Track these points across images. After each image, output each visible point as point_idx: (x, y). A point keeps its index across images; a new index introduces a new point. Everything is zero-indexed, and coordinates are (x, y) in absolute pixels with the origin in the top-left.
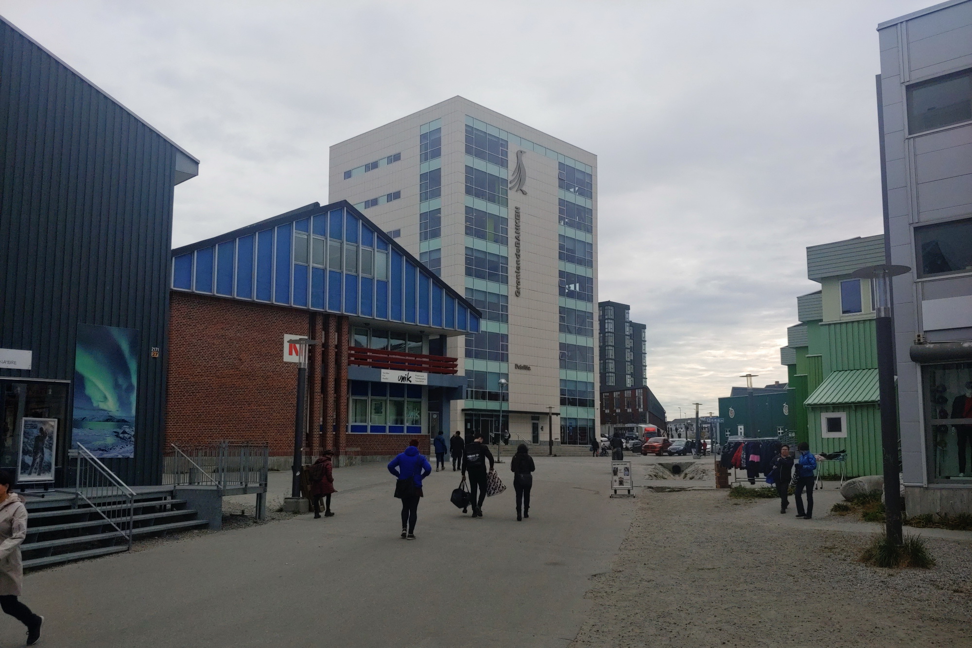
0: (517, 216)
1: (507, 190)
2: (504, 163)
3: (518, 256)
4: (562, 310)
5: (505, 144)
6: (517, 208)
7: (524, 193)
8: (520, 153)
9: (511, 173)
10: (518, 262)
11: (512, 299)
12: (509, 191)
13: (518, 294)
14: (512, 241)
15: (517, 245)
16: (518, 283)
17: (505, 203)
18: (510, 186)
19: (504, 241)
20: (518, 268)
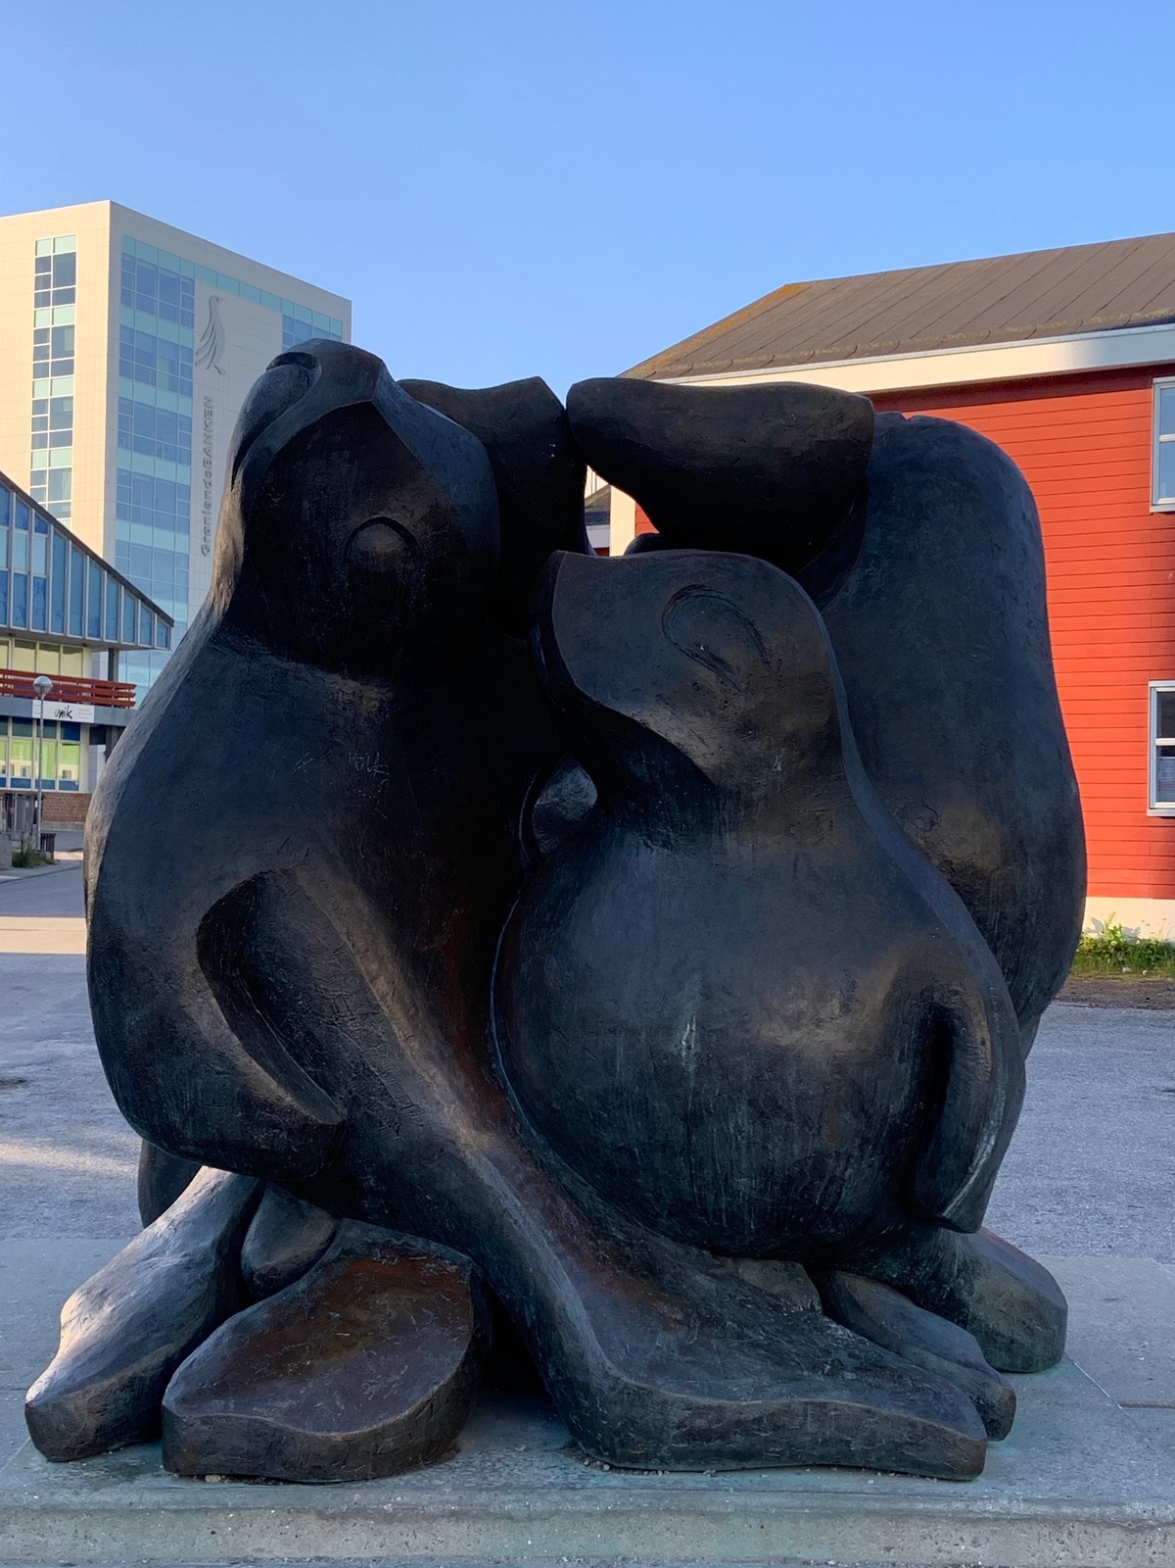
0: (208, 413)
1: (191, 368)
2: (187, 321)
3: (207, 484)
5: (190, 284)
6: (207, 399)
7: (220, 371)
8: (214, 301)
9: (198, 337)
10: (207, 495)
11: (196, 560)
12: (194, 368)
14: (198, 457)
15: (207, 464)
16: (207, 532)
17: (186, 389)
18: (196, 359)
19: (185, 458)
20: (208, 506)
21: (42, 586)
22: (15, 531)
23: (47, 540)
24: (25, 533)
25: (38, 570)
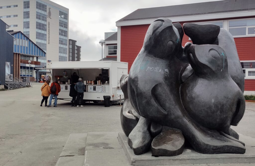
0: (49, 24)
2: (46, 11)
3: (49, 34)
4: (60, 47)
5: (46, 6)
6: (49, 22)
7: (51, 18)
8: (50, 9)
9: (47, 13)
10: (49, 35)
11: (47, 45)
12: (47, 18)
13: (49, 43)
14: (47, 30)
15: (49, 31)
16: (49, 41)
17: (46, 21)
18: (47, 16)
19: (46, 30)
20: (49, 37)
21: (27, 48)
22: (23, 40)
23: (28, 41)
24: (24, 40)
25: (26, 46)
